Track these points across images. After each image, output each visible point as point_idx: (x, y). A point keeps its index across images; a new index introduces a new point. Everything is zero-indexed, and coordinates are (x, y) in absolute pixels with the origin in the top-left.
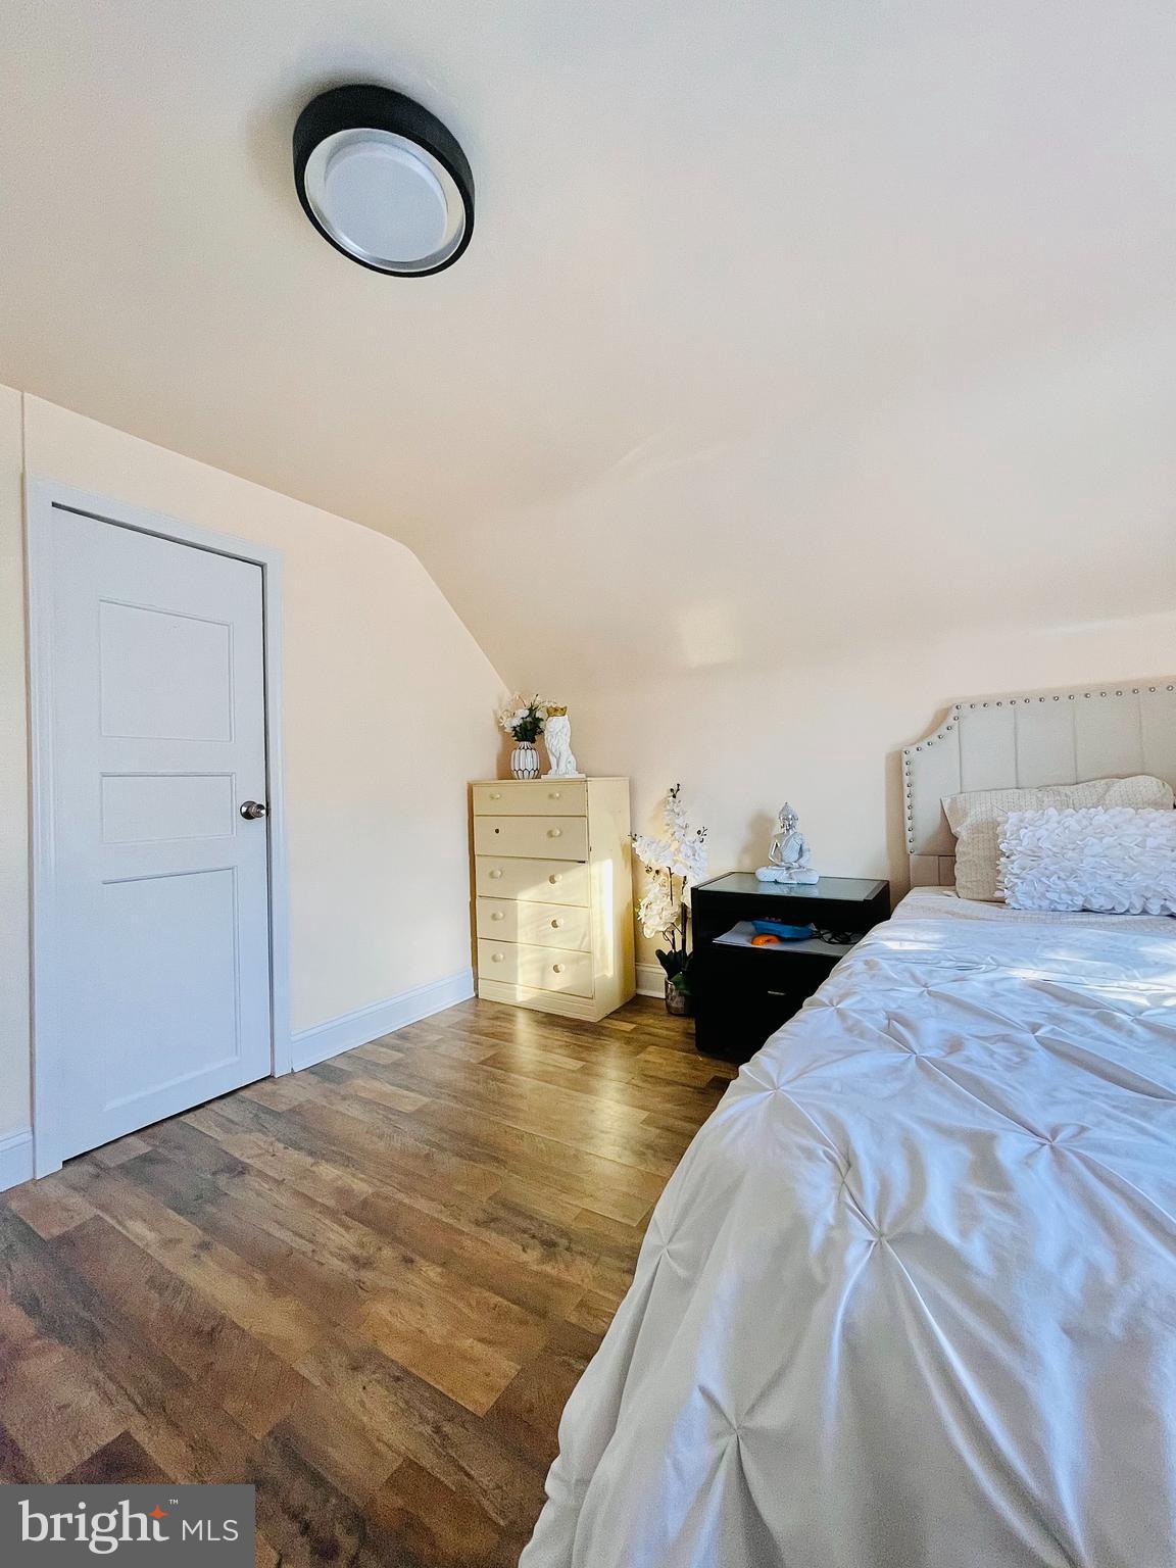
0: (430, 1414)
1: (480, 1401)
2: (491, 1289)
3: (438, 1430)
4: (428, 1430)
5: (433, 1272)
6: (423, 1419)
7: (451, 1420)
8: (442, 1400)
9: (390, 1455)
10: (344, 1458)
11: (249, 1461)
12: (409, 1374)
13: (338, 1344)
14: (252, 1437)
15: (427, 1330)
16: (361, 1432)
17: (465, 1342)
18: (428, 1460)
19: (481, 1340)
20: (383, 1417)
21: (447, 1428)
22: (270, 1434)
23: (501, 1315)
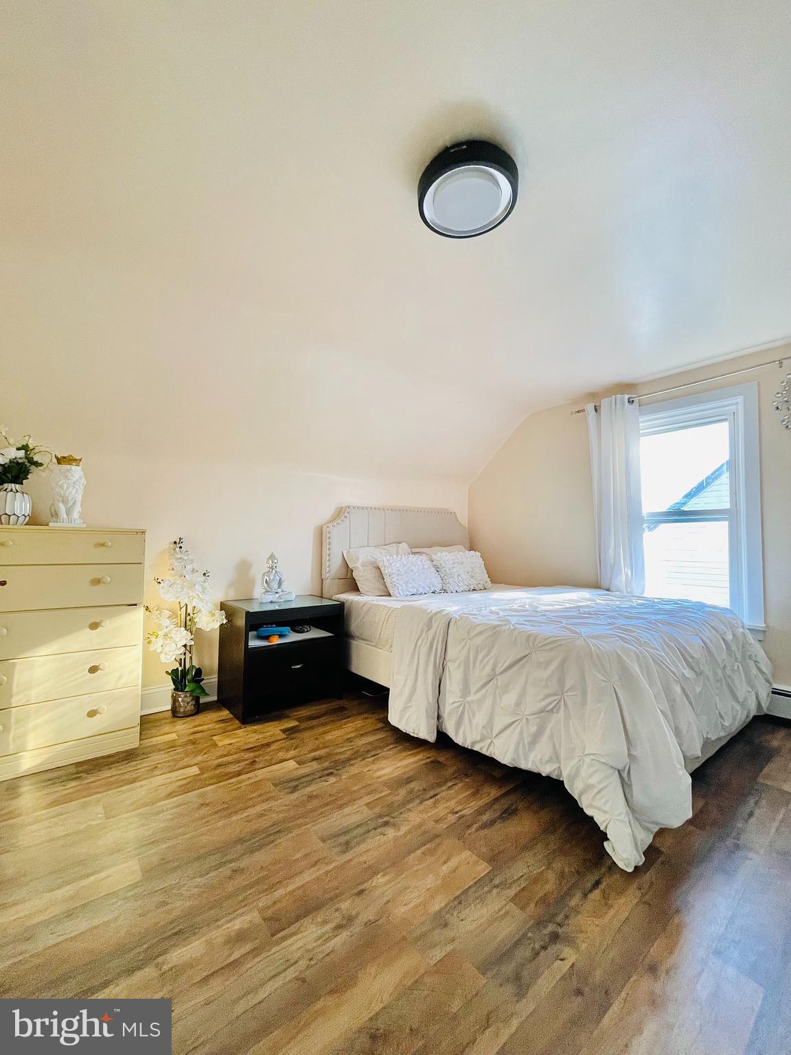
0: (486, 889)
1: (483, 868)
2: (409, 853)
3: (496, 886)
4: (495, 891)
5: (380, 880)
6: (490, 891)
7: (491, 880)
8: (479, 882)
9: (507, 907)
10: (506, 930)
11: (501, 985)
12: (458, 897)
13: (423, 936)
14: (484, 986)
15: (428, 887)
16: (491, 922)
17: (445, 869)
18: (512, 892)
19: (445, 862)
20: (484, 911)
21: (496, 881)
22: (483, 974)
23: (432, 852)
